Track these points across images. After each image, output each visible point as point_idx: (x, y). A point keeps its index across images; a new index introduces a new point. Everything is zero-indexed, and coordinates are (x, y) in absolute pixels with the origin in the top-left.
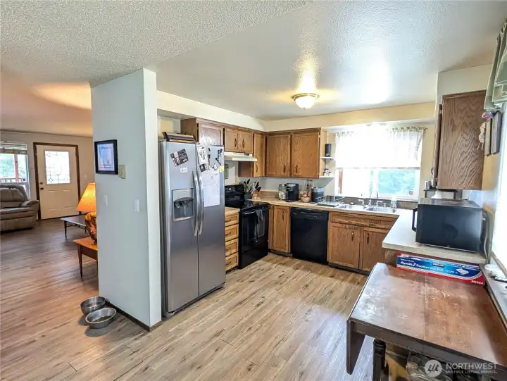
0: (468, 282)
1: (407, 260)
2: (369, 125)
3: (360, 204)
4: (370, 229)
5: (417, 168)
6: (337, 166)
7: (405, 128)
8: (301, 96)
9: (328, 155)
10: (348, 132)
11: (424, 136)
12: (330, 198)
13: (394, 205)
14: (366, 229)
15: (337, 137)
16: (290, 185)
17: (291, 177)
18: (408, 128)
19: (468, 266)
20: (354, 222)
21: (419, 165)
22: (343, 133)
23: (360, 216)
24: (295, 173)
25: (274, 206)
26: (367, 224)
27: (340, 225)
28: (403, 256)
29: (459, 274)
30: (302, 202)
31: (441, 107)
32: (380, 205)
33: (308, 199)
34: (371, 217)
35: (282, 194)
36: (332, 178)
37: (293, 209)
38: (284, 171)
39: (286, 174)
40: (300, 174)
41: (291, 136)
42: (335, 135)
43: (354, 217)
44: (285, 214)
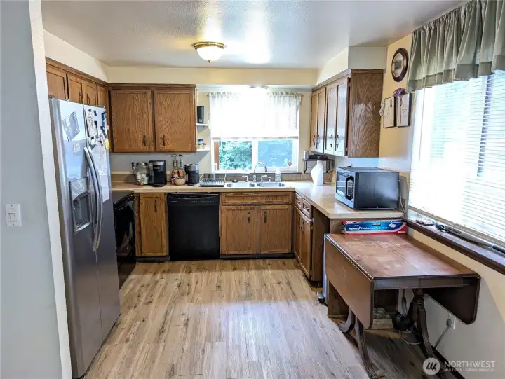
0: (396, 233)
1: (353, 226)
2: (252, 87)
3: (245, 180)
4: (267, 207)
5: (296, 138)
6: (213, 135)
7: (284, 93)
8: (206, 44)
9: (201, 121)
10: (224, 93)
11: (301, 103)
12: (209, 177)
13: (278, 178)
14: (262, 207)
15: (210, 97)
16: (159, 163)
17: (156, 151)
18: (287, 94)
19: (396, 221)
20: (249, 202)
21: (298, 135)
22: (219, 93)
23: (256, 194)
24: (162, 146)
25: (138, 194)
26: (264, 202)
27: (234, 208)
28: (348, 223)
29: (390, 228)
30: (175, 184)
31: (349, 79)
32: (266, 180)
33: (183, 180)
34: (267, 194)
35: (142, 176)
36: (208, 151)
37: (170, 196)
38: (144, 143)
39: (147, 147)
40: (169, 147)
41: (153, 93)
42: (208, 95)
43: (250, 196)
44: (158, 203)
